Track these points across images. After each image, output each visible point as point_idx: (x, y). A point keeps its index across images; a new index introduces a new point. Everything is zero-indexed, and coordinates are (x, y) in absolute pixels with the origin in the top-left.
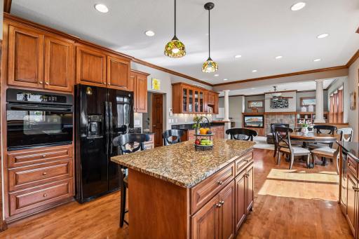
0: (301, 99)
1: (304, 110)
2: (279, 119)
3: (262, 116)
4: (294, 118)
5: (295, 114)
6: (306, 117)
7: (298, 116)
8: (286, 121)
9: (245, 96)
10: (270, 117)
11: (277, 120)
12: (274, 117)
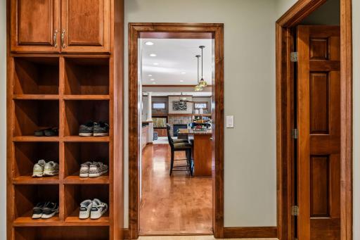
0: (194, 103)
1: (197, 112)
2: (179, 120)
3: (166, 117)
4: (190, 119)
5: (191, 115)
8: (185, 121)
10: (173, 118)
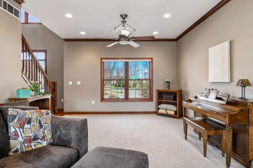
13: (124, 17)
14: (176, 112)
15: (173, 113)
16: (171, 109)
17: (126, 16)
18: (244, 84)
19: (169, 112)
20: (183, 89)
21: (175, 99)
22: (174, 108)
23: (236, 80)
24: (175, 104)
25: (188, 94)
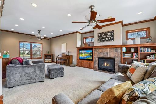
0: (127, 32)
1: (130, 42)
2: (105, 52)
3: (91, 49)
4: (119, 51)
5: (121, 46)
6: (133, 50)
7: (124, 49)
8: (112, 54)
9: (82, 34)
10: (98, 50)
11: (103, 53)
12: (101, 50)
13: (39, 31)
14: (51, 61)
15: (50, 61)
16: (50, 60)
17: (40, 31)
18: (69, 52)
19: (49, 61)
20: (53, 54)
21: (51, 57)
22: (51, 60)
23: (67, 51)
24: (51, 59)
25: (55, 55)
